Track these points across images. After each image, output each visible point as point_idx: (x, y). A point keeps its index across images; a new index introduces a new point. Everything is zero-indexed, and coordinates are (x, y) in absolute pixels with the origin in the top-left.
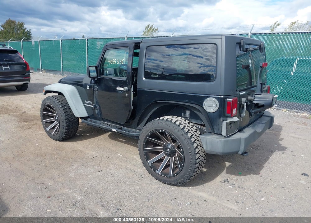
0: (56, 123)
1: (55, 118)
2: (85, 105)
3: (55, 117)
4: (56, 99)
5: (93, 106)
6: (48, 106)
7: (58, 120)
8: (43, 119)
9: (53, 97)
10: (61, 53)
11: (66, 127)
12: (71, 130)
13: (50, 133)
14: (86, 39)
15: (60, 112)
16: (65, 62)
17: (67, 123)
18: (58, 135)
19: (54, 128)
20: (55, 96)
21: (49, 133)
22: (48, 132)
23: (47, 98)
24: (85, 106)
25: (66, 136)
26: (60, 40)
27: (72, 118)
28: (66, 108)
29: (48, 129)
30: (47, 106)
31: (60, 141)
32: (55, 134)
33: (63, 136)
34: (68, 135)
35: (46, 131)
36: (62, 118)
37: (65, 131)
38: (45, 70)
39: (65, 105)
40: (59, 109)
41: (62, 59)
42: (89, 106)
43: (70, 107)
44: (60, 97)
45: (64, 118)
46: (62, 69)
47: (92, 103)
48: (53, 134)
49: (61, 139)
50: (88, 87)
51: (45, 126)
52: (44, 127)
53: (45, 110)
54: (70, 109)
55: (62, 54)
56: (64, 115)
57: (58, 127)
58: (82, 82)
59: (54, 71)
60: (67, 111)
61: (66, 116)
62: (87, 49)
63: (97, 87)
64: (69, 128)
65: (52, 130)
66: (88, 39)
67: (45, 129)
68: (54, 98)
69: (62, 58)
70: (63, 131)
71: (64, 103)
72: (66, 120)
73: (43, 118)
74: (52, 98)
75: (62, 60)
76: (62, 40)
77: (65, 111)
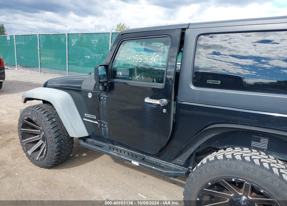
0: (41, 142)
1: (39, 136)
2: (84, 119)
3: (40, 134)
4: (40, 110)
5: (97, 123)
6: (29, 120)
7: (44, 139)
8: (23, 139)
9: (35, 107)
10: (39, 48)
11: (57, 148)
12: (64, 153)
13: (33, 158)
14: (67, 34)
15: (47, 127)
16: (43, 58)
17: (58, 142)
18: (45, 160)
19: (39, 149)
20: (38, 106)
21: (31, 158)
22: (31, 156)
23: (27, 109)
24: (84, 121)
25: (57, 161)
26: (38, 35)
27: (65, 135)
28: (55, 121)
29: (30, 152)
30: (27, 120)
31: (49, 168)
32: (40, 159)
33: (53, 161)
34: (60, 159)
35: (27, 155)
36: (50, 136)
37: (55, 154)
38: (21, 66)
39: (53, 117)
40: (45, 123)
41: (40, 55)
42: (91, 121)
43: (60, 119)
44: (45, 106)
45: (54, 136)
46: (39, 65)
47: (95, 118)
48: (38, 160)
49: (50, 166)
50: (90, 95)
51: (25, 148)
52: (23, 149)
53: (24, 125)
54: (60, 122)
55: (40, 50)
56: (53, 131)
57: (44, 149)
58: (80, 88)
59: (31, 67)
60: (57, 126)
61: (56, 132)
62: (67, 45)
63: (107, 95)
64: (61, 149)
65: (36, 153)
66: (68, 34)
67: (26, 152)
68: (37, 108)
69: (40, 53)
70: (53, 154)
71: (52, 115)
72: (56, 138)
73: (22, 137)
74: (33, 109)
75: (40, 57)
76: (39, 35)
77: (54, 125)
